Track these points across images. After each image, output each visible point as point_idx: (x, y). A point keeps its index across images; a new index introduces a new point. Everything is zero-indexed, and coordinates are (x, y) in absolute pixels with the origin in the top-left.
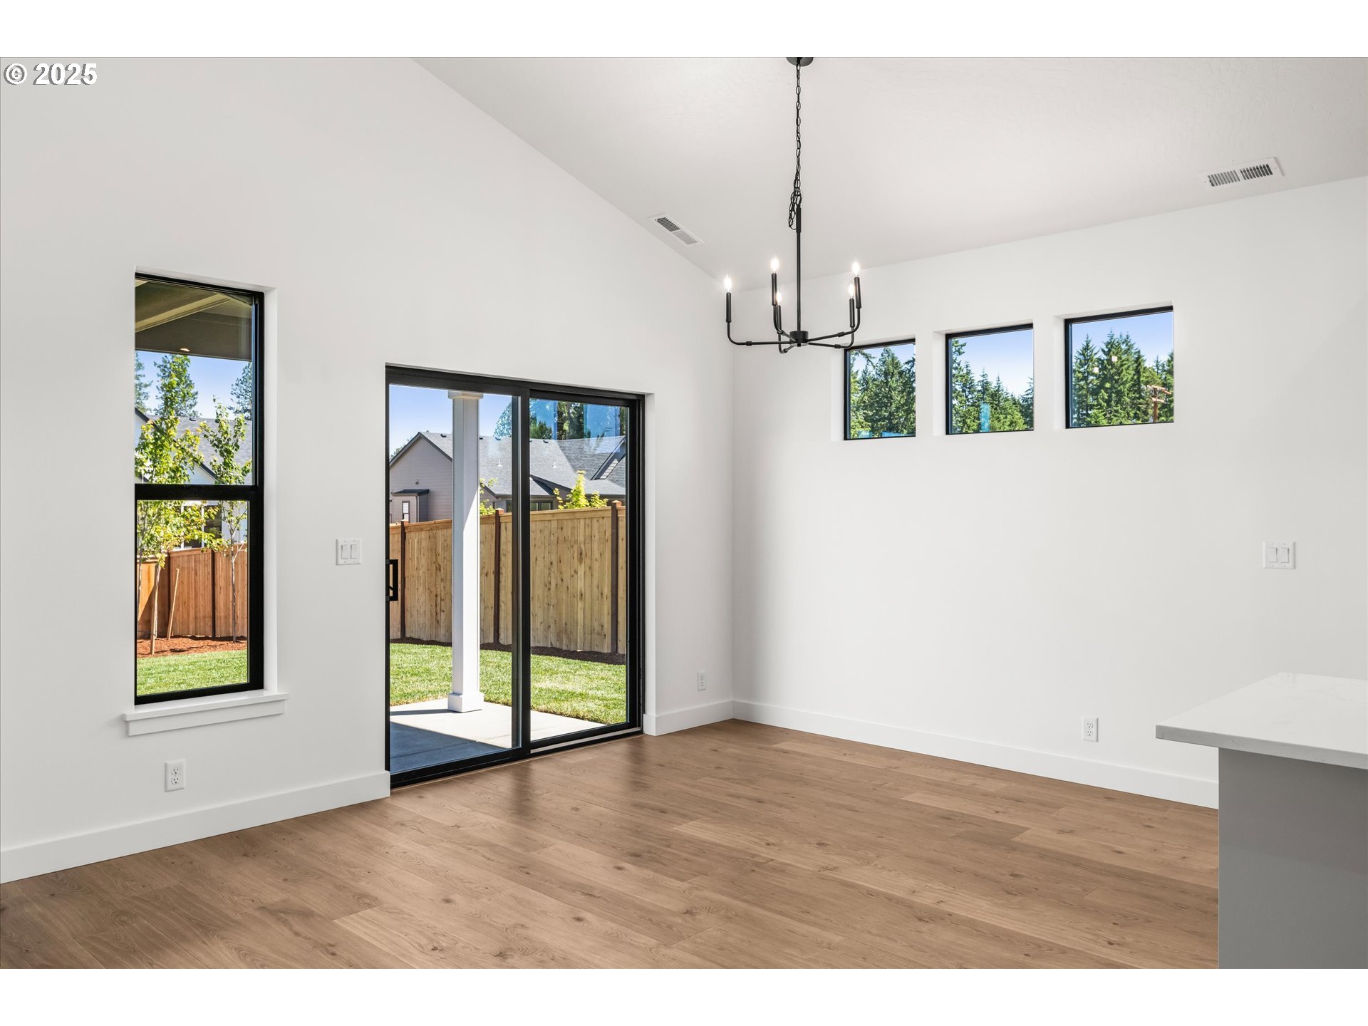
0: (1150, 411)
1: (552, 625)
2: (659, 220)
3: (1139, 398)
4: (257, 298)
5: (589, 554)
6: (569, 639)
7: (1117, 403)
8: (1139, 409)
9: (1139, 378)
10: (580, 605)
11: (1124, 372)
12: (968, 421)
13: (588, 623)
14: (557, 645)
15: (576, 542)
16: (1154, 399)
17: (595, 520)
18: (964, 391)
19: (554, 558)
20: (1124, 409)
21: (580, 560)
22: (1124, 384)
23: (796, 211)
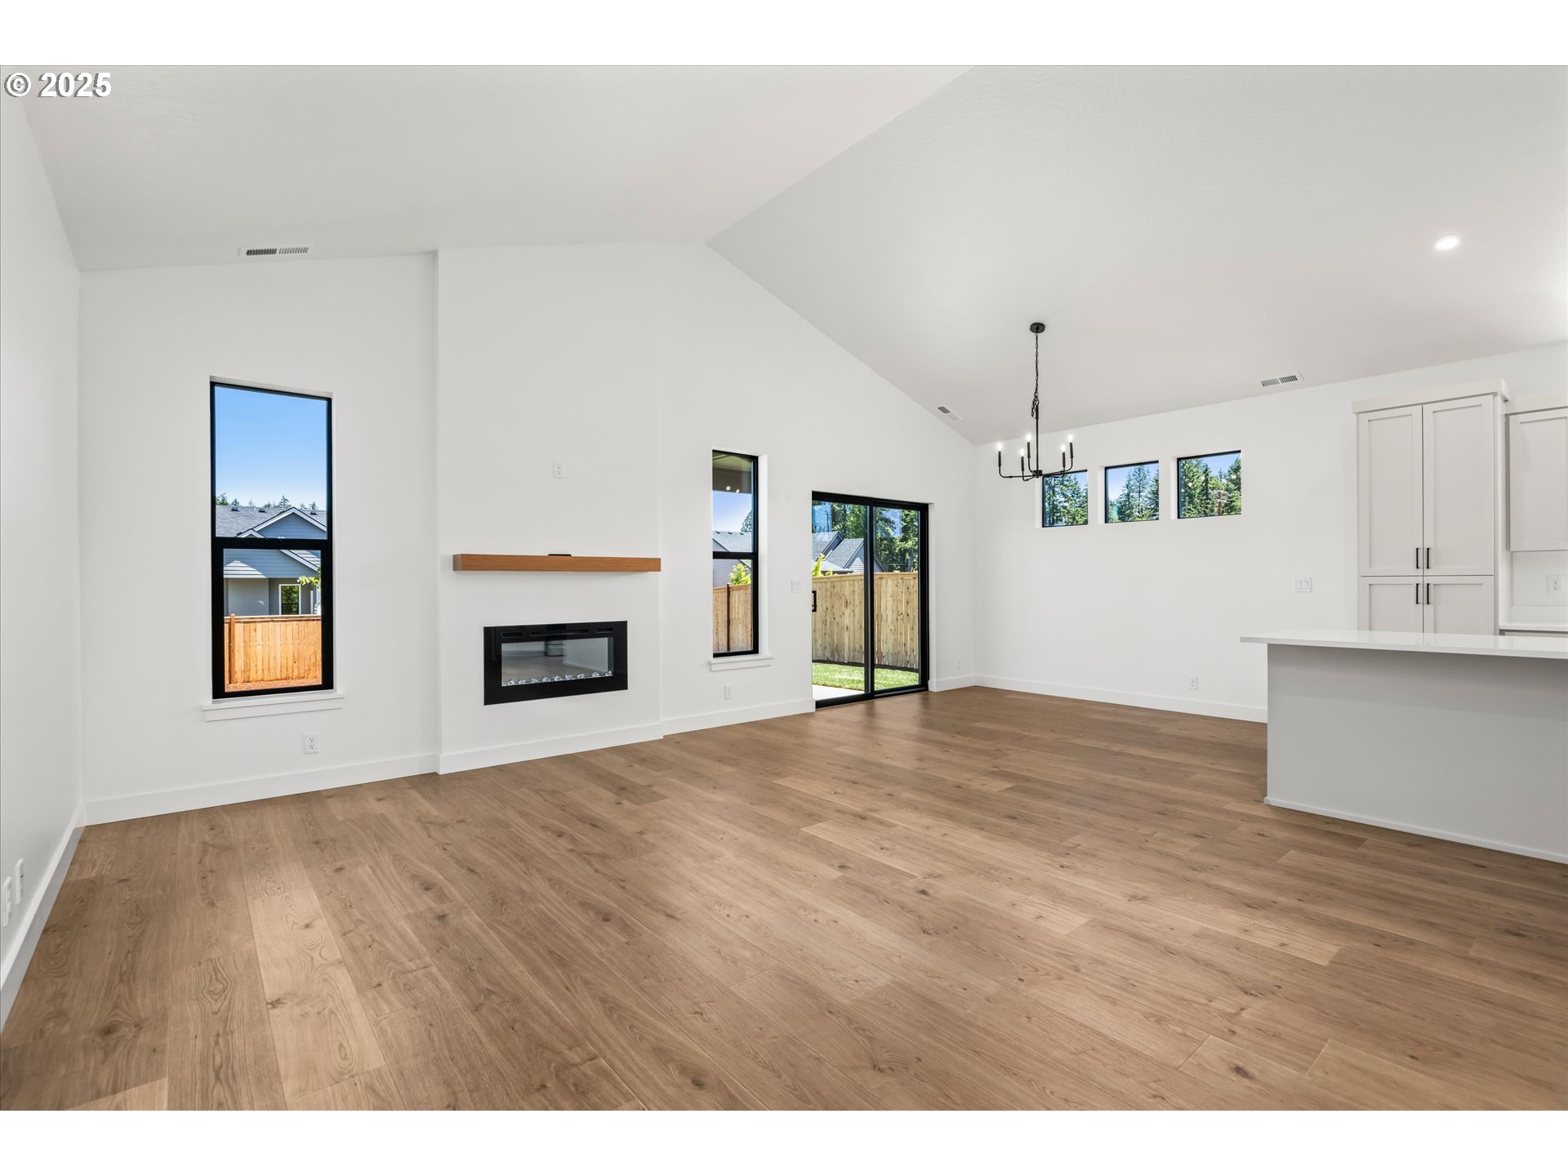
0: (1216, 509)
1: (828, 647)
2: (940, 408)
3: (1207, 499)
4: (754, 460)
5: (852, 602)
6: (839, 655)
7: (1189, 503)
8: (1207, 508)
9: (1206, 485)
10: (846, 634)
11: (1195, 481)
12: (1077, 518)
13: (852, 645)
14: (831, 659)
15: (843, 595)
16: (1219, 500)
17: (856, 582)
18: (1073, 496)
19: (829, 605)
20: (1195, 508)
21: (846, 606)
22: (1195, 489)
23: (1036, 409)
